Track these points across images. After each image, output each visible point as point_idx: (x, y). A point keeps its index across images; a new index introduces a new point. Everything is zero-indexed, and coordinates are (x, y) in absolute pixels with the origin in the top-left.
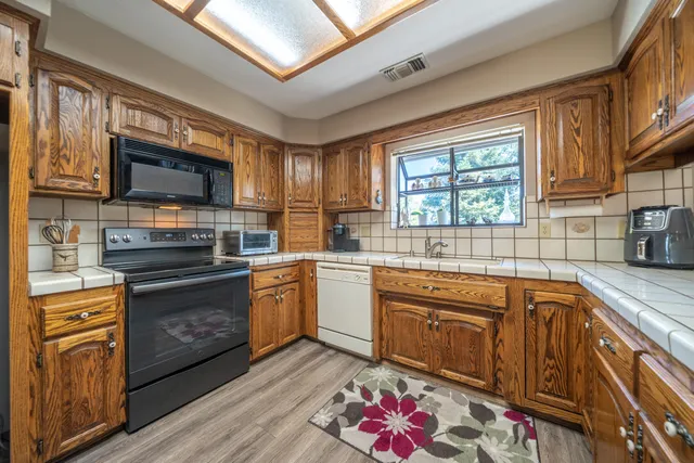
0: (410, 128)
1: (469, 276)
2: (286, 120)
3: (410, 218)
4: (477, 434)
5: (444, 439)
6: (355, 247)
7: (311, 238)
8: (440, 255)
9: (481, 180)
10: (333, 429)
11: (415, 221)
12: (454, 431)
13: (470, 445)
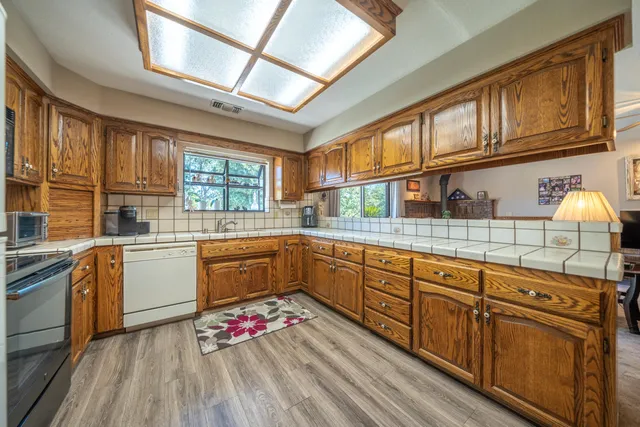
0: (216, 141)
1: (263, 238)
2: (57, 67)
3: (194, 203)
4: (277, 309)
5: (270, 317)
6: (144, 228)
7: (82, 222)
8: (226, 231)
9: (243, 184)
10: (221, 347)
11: (198, 206)
12: (270, 313)
13: (278, 313)
